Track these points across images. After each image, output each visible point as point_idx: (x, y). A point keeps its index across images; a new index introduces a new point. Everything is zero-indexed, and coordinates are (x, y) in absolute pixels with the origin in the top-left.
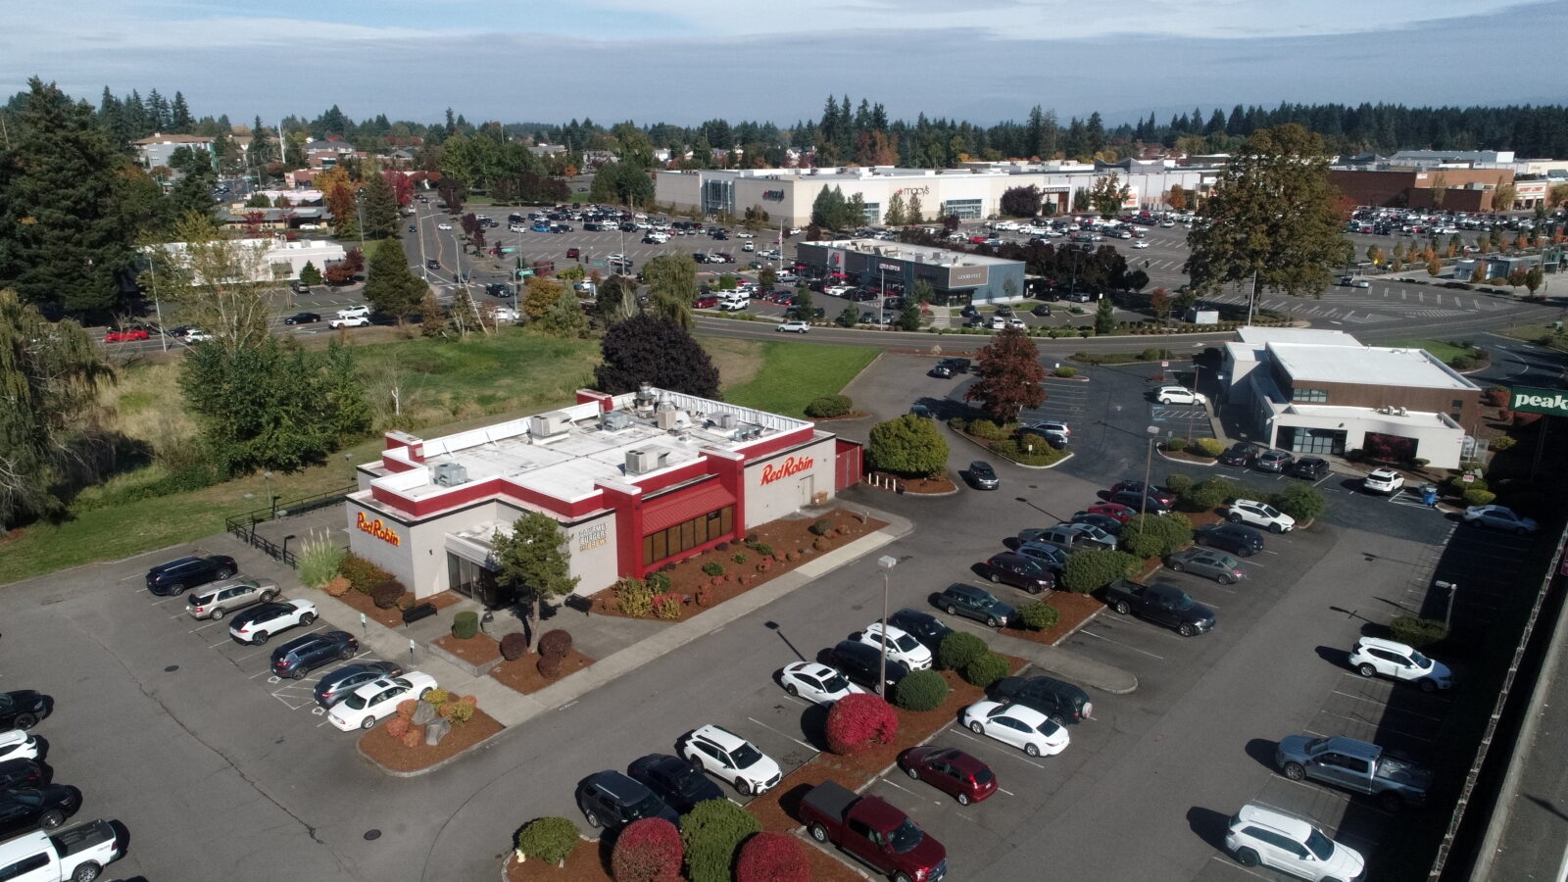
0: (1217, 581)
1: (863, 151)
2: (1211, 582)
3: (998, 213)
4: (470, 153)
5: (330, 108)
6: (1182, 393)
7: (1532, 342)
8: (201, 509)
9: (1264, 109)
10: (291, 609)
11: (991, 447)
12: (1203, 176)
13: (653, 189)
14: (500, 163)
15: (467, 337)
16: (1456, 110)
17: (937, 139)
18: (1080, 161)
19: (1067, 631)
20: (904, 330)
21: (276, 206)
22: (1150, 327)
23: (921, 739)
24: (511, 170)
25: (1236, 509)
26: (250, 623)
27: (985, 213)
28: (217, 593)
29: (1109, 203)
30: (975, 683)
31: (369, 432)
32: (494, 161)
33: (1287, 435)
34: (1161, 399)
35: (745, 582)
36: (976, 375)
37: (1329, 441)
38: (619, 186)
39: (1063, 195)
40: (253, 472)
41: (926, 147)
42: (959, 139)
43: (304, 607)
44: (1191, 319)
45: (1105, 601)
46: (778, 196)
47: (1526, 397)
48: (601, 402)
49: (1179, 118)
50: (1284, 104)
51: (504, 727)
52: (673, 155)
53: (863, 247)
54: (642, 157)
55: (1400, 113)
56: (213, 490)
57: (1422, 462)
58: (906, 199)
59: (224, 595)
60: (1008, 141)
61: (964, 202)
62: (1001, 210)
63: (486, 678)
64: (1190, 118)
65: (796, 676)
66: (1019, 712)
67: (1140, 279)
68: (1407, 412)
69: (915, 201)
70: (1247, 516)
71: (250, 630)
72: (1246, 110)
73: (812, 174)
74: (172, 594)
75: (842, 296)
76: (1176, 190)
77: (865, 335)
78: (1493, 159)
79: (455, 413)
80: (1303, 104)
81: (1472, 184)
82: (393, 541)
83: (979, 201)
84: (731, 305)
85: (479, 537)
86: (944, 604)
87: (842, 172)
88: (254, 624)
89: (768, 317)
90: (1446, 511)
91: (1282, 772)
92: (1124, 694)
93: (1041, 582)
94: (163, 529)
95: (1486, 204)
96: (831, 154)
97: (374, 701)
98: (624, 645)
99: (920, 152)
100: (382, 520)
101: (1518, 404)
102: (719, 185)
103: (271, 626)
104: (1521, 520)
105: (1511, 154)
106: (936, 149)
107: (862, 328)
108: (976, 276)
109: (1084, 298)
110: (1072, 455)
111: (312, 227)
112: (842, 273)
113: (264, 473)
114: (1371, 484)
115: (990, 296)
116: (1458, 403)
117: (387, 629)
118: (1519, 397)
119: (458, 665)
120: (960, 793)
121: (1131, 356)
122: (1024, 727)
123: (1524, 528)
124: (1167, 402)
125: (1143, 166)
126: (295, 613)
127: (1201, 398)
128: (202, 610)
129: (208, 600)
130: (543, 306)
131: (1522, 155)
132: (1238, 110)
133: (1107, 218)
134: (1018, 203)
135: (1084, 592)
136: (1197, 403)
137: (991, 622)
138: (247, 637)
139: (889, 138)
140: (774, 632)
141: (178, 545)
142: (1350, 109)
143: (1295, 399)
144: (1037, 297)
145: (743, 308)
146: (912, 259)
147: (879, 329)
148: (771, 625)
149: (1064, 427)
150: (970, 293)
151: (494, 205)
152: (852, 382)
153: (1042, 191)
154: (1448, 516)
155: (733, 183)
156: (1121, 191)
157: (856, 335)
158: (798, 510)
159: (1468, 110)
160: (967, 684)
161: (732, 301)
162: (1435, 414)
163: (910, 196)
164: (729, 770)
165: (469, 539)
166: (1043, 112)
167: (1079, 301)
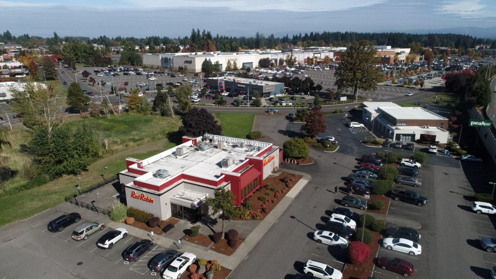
0: (414, 186)
1: (205, 46)
2: (412, 187)
3: (258, 67)
4: (73, 48)
5: (6, 31)
6: (358, 124)
7: (434, 102)
8: (48, 193)
9: (319, 33)
10: (120, 233)
11: (313, 146)
12: (314, 54)
13: (142, 60)
14: (85, 52)
15: (109, 116)
16: (369, 34)
17: (227, 42)
18: (276, 50)
19: (387, 209)
20: (256, 107)
21: (3, 69)
22: (329, 102)
23: (376, 255)
24: (89, 54)
25: (403, 162)
26: (107, 241)
27: (254, 67)
28: (85, 229)
29: (291, 63)
30: (376, 231)
31: (99, 156)
32: (83, 51)
33: (398, 136)
34: (351, 126)
35: (275, 202)
36: (290, 121)
37: (410, 137)
38: (129, 59)
39: (276, 60)
40: (62, 176)
41: (224, 45)
42: (234, 42)
43: (124, 231)
44: (339, 100)
45: (390, 197)
46: (190, 62)
47: (474, 122)
48: (193, 140)
49: (295, 35)
50: (324, 32)
51: (231, 270)
52: (141, 48)
53: (228, 79)
54: (132, 49)
55: (356, 34)
56: (48, 185)
57: (438, 142)
58: (232, 63)
59: (88, 230)
60: (249, 43)
61: (248, 63)
62: (259, 65)
63: (210, 251)
64: (298, 35)
65: (320, 236)
66: (403, 241)
67: (319, 87)
68: (430, 127)
69: (235, 63)
70: (407, 164)
71: (108, 243)
72: (314, 34)
73: (196, 55)
74: (60, 231)
75: (227, 96)
76: (308, 58)
77: (243, 109)
78: (386, 48)
79: (126, 146)
80: (330, 32)
81: (386, 56)
82: (151, 201)
83: (252, 63)
84: (195, 100)
85: (183, 197)
86: (343, 203)
87: (205, 53)
88: (109, 241)
89: (209, 104)
90: (455, 157)
91: (485, 250)
92: (420, 229)
93: (367, 192)
94: (36, 204)
95: (392, 62)
96: (195, 48)
97: (180, 267)
98: (251, 231)
99: (223, 47)
100: (144, 194)
101: (471, 124)
102: (168, 59)
103: (114, 241)
104: (478, 158)
105: (390, 47)
106: (228, 46)
107: (242, 107)
108: (271, 88)
109: (303, 94)
110: (339, 147)
111: (21, 76)
112: (224, 88)
113: (65, 176)
114: (431, 150)
115: (275, 94)
116: (442, 124)
117: (159, 236)
118: (472, 122)
119: (197, 247)
120: (404, 273)
121: (330, 112)
122: (409, 247)
123: (479, 161)
124: (353, 127)
125: (296, 51)
126: (121, 234)
127: (363, 125)
128: (80, 237)
129: (82, 233)
130: (135, 104)
131: (393, 47)
132: (312, 34)
133: (291, 67)
134: (264, 63)
135: (382, 194)
136: (361, 127)
137: (362, 208)
138: (107, 246)
139: (213, 42)
140: (295, 220)
141: (48, 210)
142: (343, 33)
143: (397, 125)
144: (288, 94)
145: (199, 101)
146: (248, 83)
147: (248, 107)
148: (293, 217)
149: (333, 138)
150: (269, 94)
151: (84, 66)
152: (253, 126)
153: (271, 59)
154: (455, 158)
155: (173, 58)
156: (294, 59)
157: (241, 109)
158: (271, 174)
159: (372, 34)
160: (373, 232)
161: (195, 99)
162: (436, 127)
163: (233, 62)
164: (326, 276)
165: (180, 198)
166: (260, 34)
167: (302, 95)
